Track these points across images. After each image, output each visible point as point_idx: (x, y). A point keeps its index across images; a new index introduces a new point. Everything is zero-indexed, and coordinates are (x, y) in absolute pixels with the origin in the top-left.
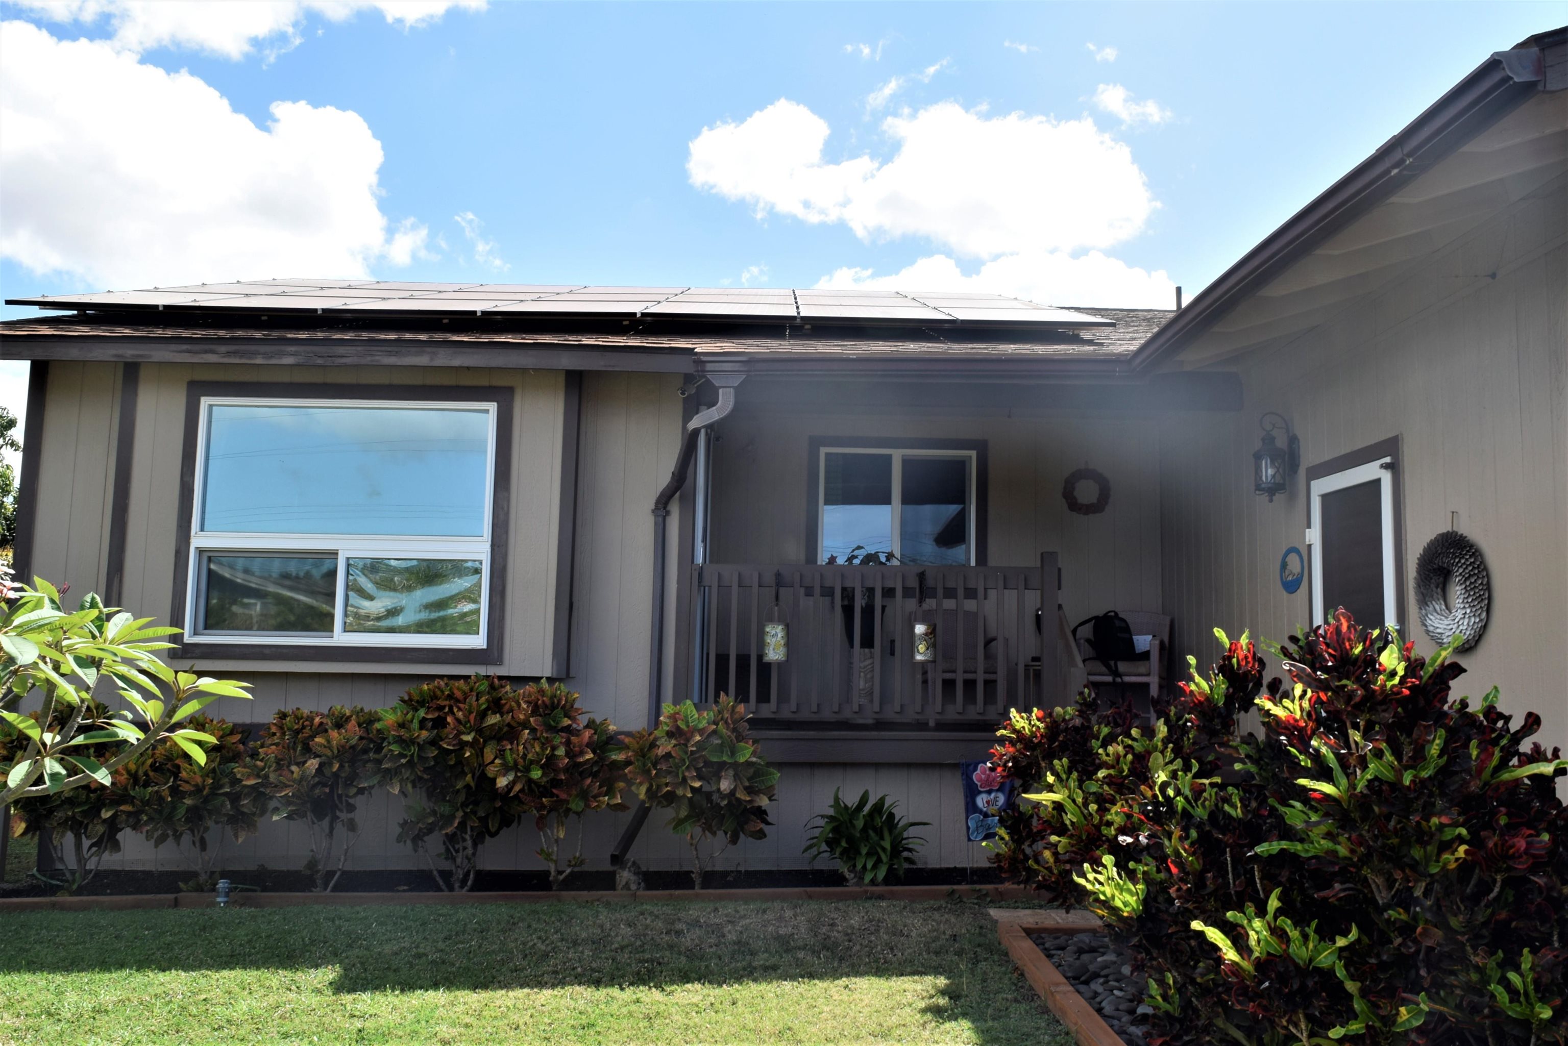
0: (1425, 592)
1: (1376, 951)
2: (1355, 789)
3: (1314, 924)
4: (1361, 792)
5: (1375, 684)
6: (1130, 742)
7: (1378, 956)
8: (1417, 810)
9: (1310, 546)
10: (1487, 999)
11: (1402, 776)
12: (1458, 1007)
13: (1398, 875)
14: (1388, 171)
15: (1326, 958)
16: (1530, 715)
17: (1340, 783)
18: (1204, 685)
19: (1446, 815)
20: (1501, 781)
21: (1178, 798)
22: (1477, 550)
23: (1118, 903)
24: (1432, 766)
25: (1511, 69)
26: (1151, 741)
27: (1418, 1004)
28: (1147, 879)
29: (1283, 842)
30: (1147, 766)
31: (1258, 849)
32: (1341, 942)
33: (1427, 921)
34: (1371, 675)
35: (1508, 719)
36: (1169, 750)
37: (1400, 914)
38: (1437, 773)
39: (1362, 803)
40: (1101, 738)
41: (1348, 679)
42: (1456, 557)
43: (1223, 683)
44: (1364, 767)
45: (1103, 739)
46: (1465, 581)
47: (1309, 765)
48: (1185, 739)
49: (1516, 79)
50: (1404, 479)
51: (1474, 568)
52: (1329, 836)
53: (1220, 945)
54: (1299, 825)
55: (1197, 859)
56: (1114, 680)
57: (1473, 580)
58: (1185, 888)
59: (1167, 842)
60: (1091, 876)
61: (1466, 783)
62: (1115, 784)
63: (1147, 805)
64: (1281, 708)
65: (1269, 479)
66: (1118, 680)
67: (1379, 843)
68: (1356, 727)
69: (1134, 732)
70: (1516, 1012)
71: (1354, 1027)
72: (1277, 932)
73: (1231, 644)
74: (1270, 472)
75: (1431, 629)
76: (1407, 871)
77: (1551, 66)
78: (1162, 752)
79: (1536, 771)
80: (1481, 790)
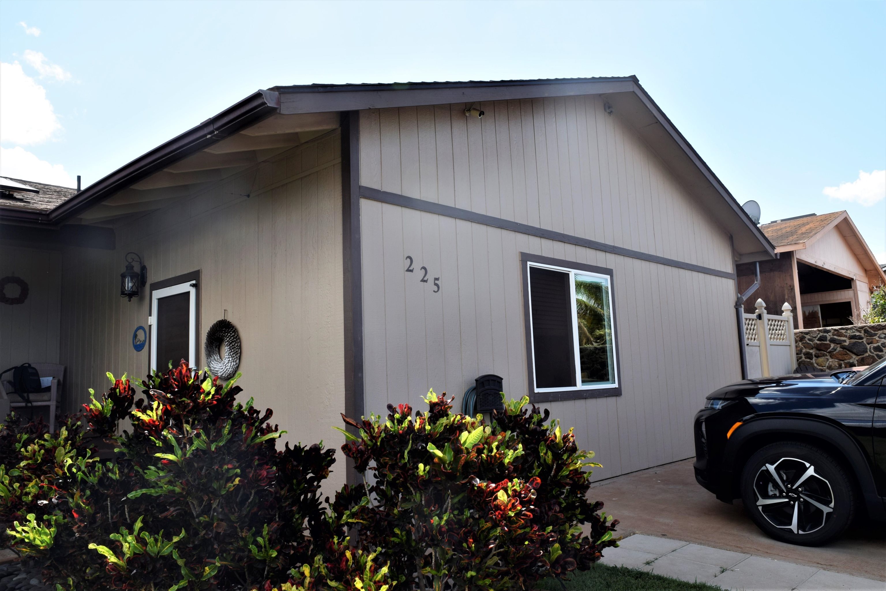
0: (210, 350)
1: (192, 540)
2: (185, 455)
3: (161, 533)
4: (189, 457)
5: (199, 399)
6: (43, 442)
7: (193, 542)
8: (216, 463)
9: (150, 326)
10: (246, 553)
11: (210, 446)
12: (232, 560)
13: (206, 498)
14: (205, 135)
15: (167, 550)
16: (268, 410)
17: (178, 454)
18: (99, 405)
19: (231, 464)
20: (256, 443)
21: (79, 473)
22: (236, 329)
23: (38, 542)
24: (225, 439)
25: (266, 99)
26: (56, 440)
27: (214, 564)
28: (58, 525)
29: (144, 490)
30: (54, 456)
31: (129, 496)
32: (176, 539)
33: (218, 520)
34: (197, 395)
35: (258, 412)
36: (68, 445)
37: (205, 518)
38: (226, 443)
39: (188, 462)
40: (22, 441)
41: (185, 397)
42: (226, 332)
43: (111, 403)
44: (191, 444)
45: (24, 442)
46: (230, 344)
47: (161, 445)
48: (77, 437)
49: (268, 105)
50: (201, 292)
51: (234, 338)
52: (170, 483)
53: (106, 555)
54: (153, 478)
55: (91, 507)
56: (26, 405)
57: (233, 344)
58: (82, 525)
59: (71, 500)
60: (19, 529)
61: (240, 446)
62: (32, 469)
63: (59, 479)
64: (145, 415)
65: (130, 288)
66: (29, 405)
67: (196, 482)
68: (187, 422)
69: (46, 436)
70: (260, 556)
71: (182, 584)
72: (140, 540)
73: (116, 381)
74: (130, 285)
75: (212, 368)
76: (210, 495)
77: (283, 103)
78: (64, 446)
79: (271, 437)
80: (246, 449)
